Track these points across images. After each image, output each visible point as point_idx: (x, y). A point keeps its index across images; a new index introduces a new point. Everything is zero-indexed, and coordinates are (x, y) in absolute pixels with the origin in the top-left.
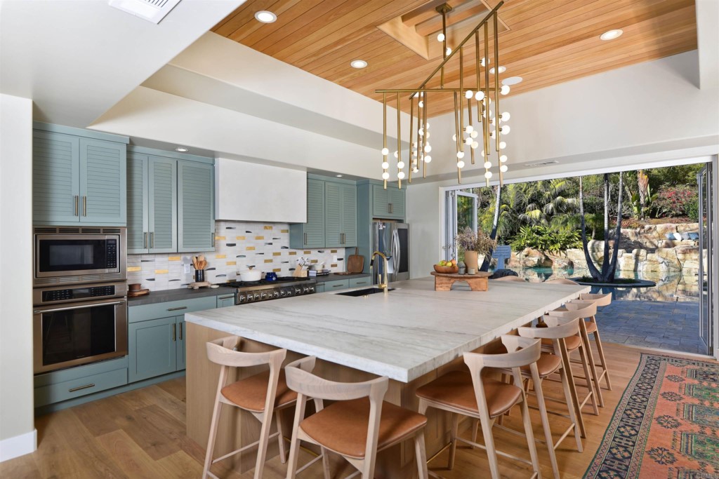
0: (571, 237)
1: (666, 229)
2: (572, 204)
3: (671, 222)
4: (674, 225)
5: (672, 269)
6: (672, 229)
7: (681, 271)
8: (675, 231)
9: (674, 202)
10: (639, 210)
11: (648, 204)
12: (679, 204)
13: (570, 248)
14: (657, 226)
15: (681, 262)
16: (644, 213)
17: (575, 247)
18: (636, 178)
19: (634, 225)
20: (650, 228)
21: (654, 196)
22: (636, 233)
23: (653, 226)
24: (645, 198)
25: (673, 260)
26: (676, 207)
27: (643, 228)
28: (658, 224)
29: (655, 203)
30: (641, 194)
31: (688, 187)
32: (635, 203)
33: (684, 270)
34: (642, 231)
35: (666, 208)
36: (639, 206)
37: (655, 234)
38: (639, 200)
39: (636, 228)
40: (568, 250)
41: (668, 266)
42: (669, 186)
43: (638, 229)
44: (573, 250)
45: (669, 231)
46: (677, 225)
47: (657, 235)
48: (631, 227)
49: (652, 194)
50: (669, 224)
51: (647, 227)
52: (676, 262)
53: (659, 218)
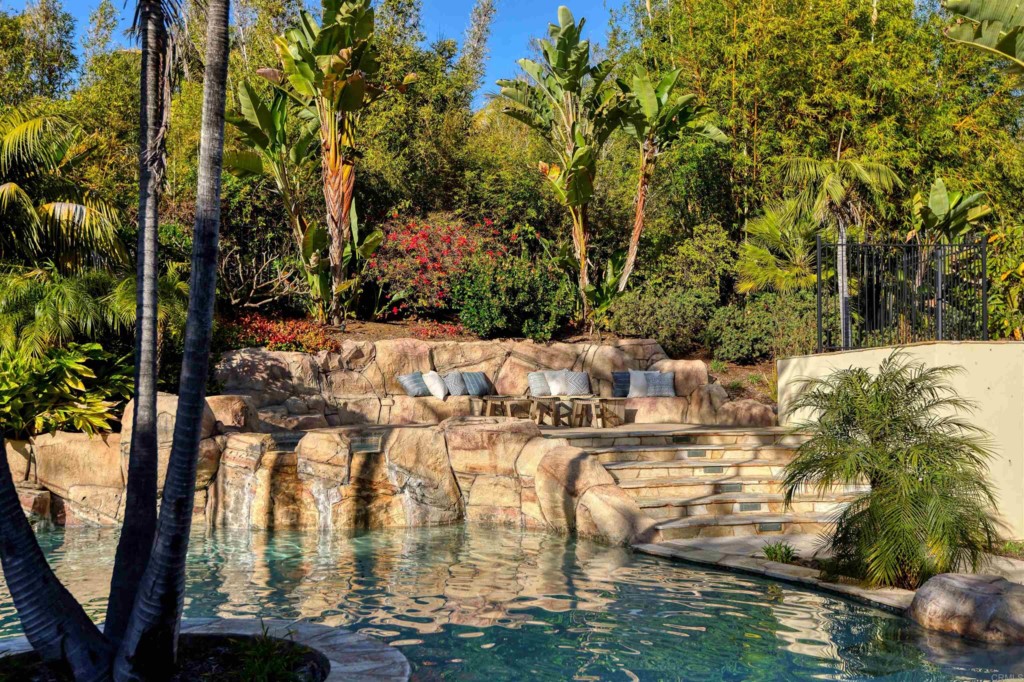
0: (57, 376)
1: (403, 358)
2: (73, 227)
3: (415, 335)
4: (424, 346)
5: (436, 514)
6: (419, 358)
7: (460, 518)
8: (427, 364)
9: (424, 268)
10: (326, 285)
11: (352, 267)
12: (438, 274)
13: (47, 428)
14: (378, 344)
15: (463, 485)
16: (341, 301)
17: (70, 428)
18: (319, 170)
19: (309, 338)
20: (358, 354)
21: (369, 240)
22: (314, 366)
23: (364, 345)
24: (343, 246)
25: (436, 476)
26: (429, 283)
27: (338, 350)
28: (378, 338)
29: (373, 268)
30: (332, 229)
31: (460, 222)
32: (313, 259)
33: (472, 514)
34: (334, 363)
35: (403, 285)
36: (325, 272)
37: (370, 374)
38: (326, 253)
39: (316, 351)
40: (39, 441)
41: (420, 502)
42: (411, 212)
43: (323, 354)
44: (61, 439)
45: (410, 368)
46: (433, 344)
47: (378, 379)
48: (298, 346)
49: (362, 235)
50: (409, 342)
51: (348, 346)
52: (446, 484)
53: (383, 321)
